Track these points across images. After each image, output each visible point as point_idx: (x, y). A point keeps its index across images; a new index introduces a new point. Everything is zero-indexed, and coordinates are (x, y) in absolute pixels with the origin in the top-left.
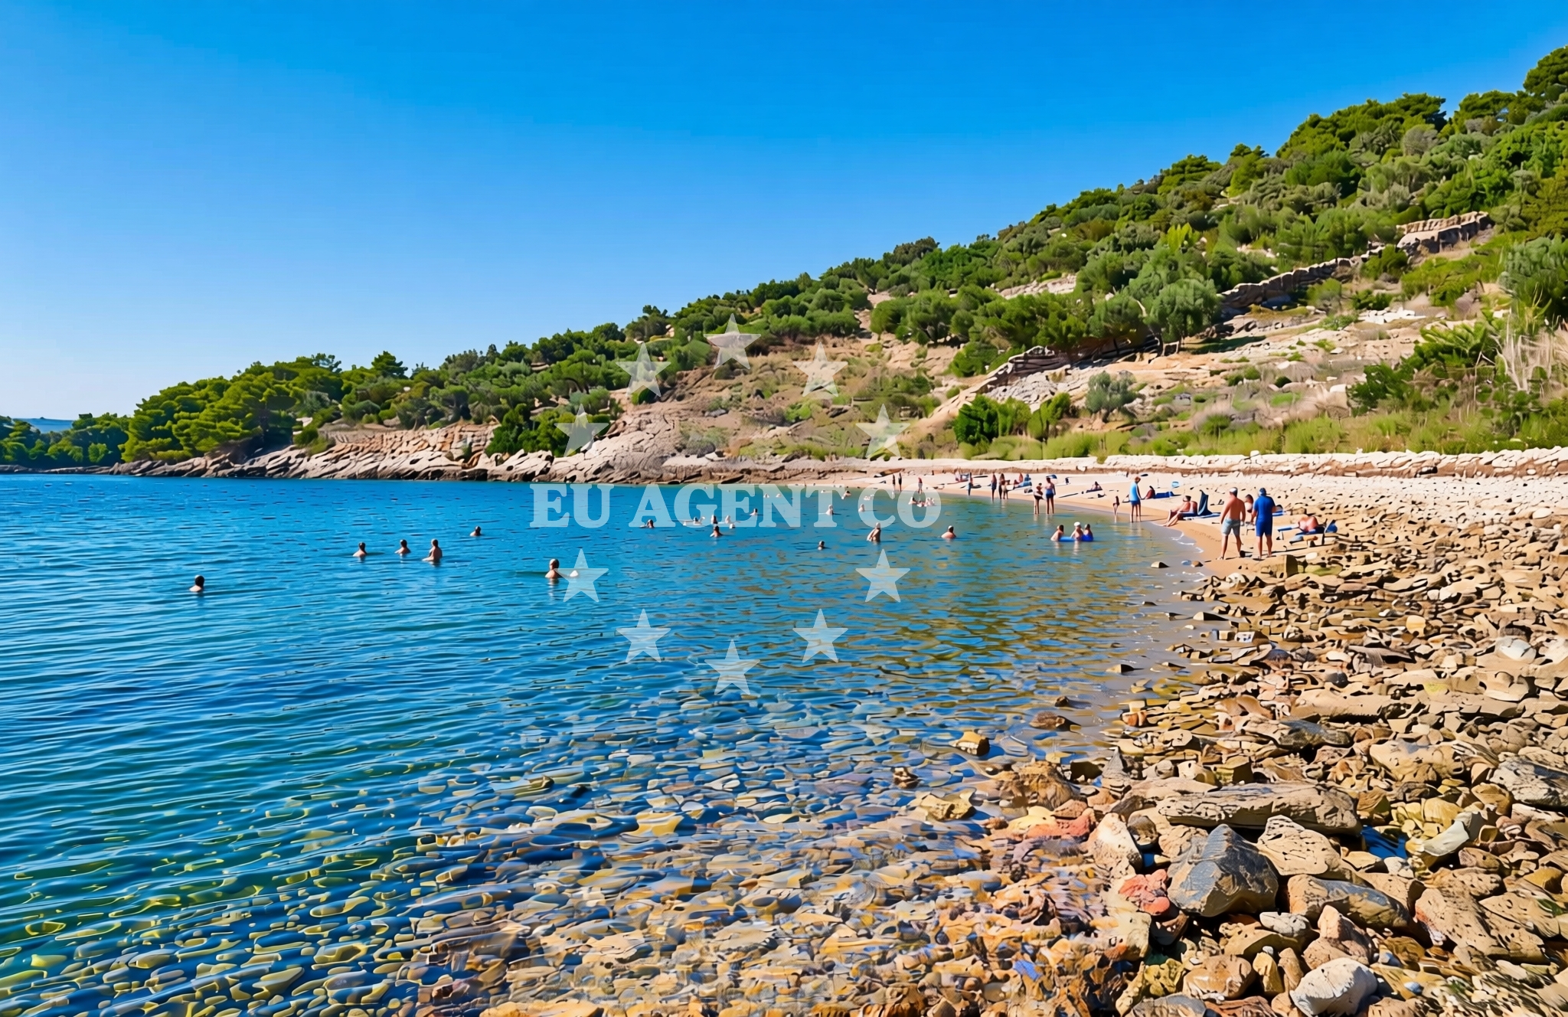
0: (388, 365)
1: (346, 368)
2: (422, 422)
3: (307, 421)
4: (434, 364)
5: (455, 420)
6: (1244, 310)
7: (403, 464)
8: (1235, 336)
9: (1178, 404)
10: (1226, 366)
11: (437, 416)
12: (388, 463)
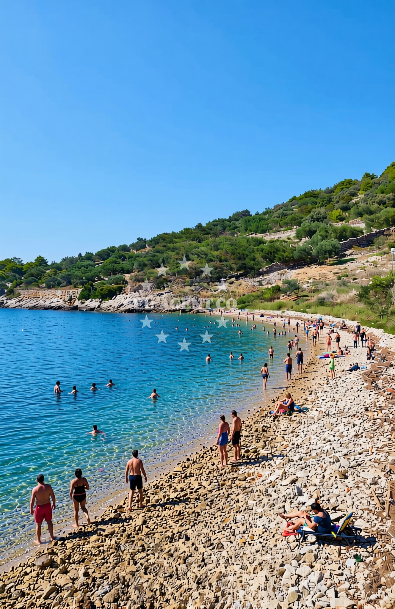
0: (41, 261)
1: (24, 262)
2: (53, 287)
3: (9, 285)
4: (58, 261)
5: (67, 285)
6: (351, 247)
7: (47, 304)
8: (346, 258)
9: (320, 286)
10: (340, 271)
11: (59, 284)
12: (41, 303)
